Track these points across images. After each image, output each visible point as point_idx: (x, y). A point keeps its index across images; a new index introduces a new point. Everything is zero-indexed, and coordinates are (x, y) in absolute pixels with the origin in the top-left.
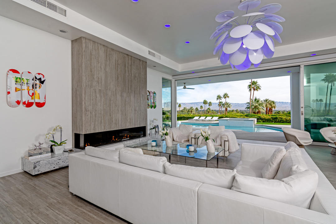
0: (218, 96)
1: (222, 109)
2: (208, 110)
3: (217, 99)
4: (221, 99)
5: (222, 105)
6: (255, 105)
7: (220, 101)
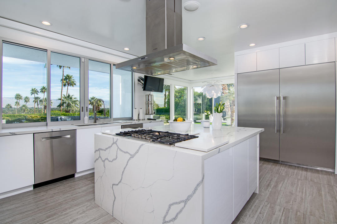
0: (33, 90)
1: (40, 106)
2: (24, 108)
3: (32, 93)
4: (37, 94)
5: (39, 102)
6: (67, 102)
7: (36, 96)
